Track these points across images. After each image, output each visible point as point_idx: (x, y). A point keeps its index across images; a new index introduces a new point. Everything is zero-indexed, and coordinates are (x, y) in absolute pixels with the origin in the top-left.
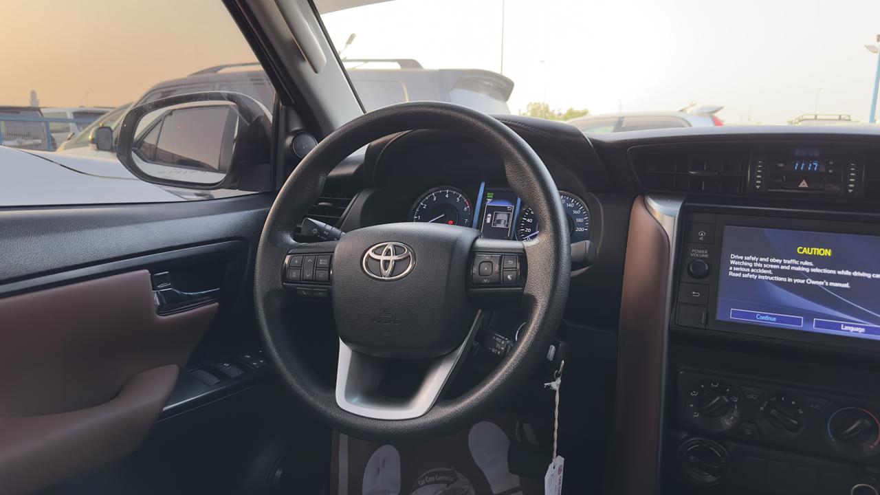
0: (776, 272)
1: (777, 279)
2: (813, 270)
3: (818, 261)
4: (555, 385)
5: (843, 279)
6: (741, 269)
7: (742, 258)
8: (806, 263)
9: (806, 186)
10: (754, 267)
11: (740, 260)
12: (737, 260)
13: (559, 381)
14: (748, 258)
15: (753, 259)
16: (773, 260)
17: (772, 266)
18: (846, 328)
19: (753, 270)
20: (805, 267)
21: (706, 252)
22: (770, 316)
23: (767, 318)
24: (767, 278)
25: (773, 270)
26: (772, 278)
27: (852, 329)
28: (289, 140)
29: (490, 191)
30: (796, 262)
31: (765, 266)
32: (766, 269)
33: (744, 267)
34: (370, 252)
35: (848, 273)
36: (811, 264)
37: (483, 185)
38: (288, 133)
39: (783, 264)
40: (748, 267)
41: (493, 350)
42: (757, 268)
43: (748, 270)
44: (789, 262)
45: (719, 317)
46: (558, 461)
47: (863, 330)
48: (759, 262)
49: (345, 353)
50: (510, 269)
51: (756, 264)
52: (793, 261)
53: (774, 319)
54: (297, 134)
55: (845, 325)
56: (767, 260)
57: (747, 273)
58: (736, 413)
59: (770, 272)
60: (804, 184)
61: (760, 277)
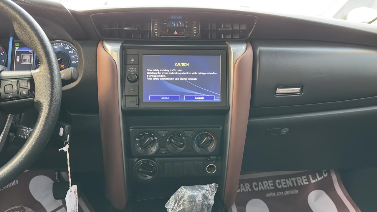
0: (168, 76)
1: (168, 79)
2: (182, 73)
3: (184, 69)
4: (66, 149)
5: (194, 76)
6: (152, 76)
7: (152, 70)
8: (179, 70)
9: (177, 34)
10: (157, 75)
11: (151, 72)
13: (67, 146)
14: (155, 70)
15: (157, 70)
16: (166, 70)
17: (165, 73)
20: (179, 72)
21: (135, 69)
22: (166, 97)
23: (165, 98)
24: (163, 79)
25: (166, 75)
26: (166, 79)
27: (199, 98)
30: (175, 71)
31: (162, 73)
32: (163, 75)
33: (153, 75)
35: (196, 73)
36: (181, 71)
37: (11, 39)
39: (170, 72)
40: (155, 75)
41: (22, 136)
42: (159, 75)
44: (172, 71)
45: (144, 100)
47: (203, 98)
48: (159, 72)
50: (24, 88)
53: (168, 98)
55: (197, 97)
56: (163, 70)
57: (154, 77)
58: (157, 144)
59: (165, 76)
60: (176, 33)
61: (160, 79)
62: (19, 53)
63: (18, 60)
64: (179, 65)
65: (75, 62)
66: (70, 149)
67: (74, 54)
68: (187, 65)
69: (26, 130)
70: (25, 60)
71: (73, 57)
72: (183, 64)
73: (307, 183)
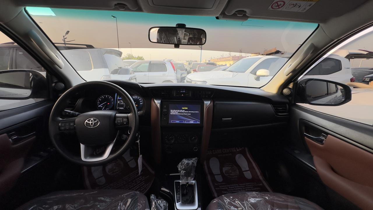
0: (179, 113)
1: (179, 114)
3: (186, 110)
4: (138, 141)
5: (190, 113)
12: (172, 111)
13: (139, 140)
15: (175, 110)
16: (178, 110)
20: (183, 111)
21: (166, 110)
22: (178, 121)
25: (178, 112)
27: (191, 122)
28: (54, 85)
29: (118, 95)
34: (86, 121)
35: (190, 112)
37: (116, 94)
38: (53, 83)
41: (123, 139)
45: (169, 122)
46: (141, 156)
47: (193, 122)
49: (82, 146)
50: (125, 122)
52: (182, 110)
54: (56, 83)
57: (174, 113)
58: (174, 139)
60: (182, 95)
61: (176, 114)
62: (119, 100)
63: (119, 102)
64: (183, 108)
65: (142, 104)
66: (140, 142)
67: (141, 100)
68: (187, 108)
69: (125, 136)
70: (121, 103)
71: (141, 101)
72: (185, 108)
73: (235, 151)
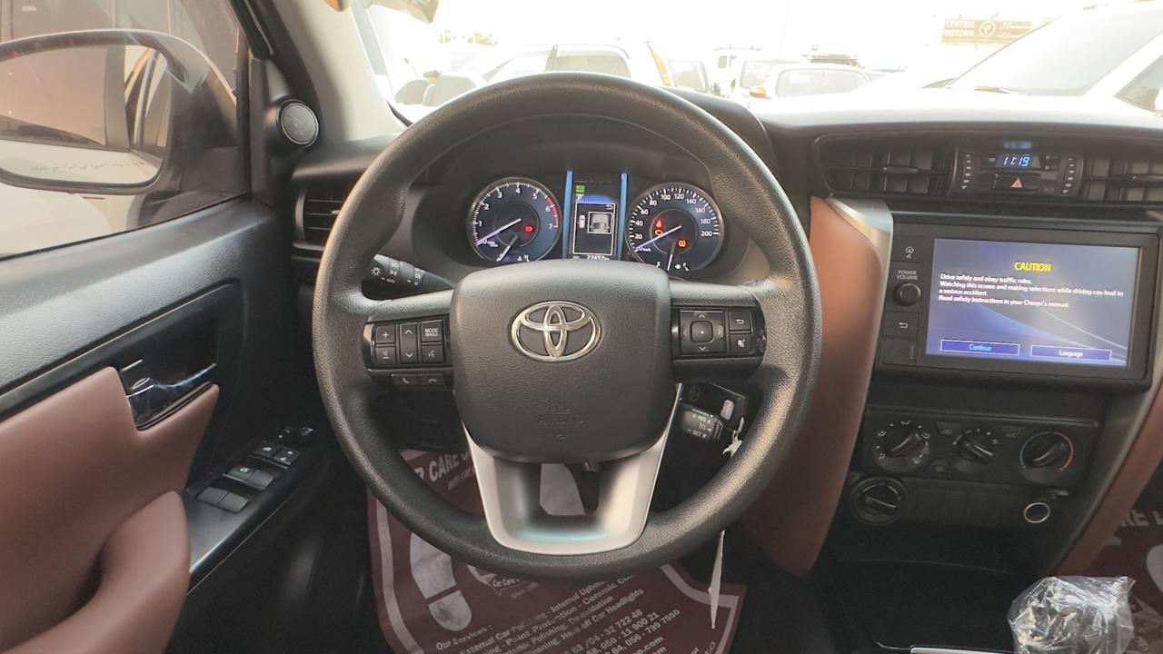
0: (991, 294)
1: (993, 301)
2: (1031, 289)
3: (1037, 278)
5: (1063, 298)
6: (952, 292)
7: (953, 277)
8: (1024, 281)
9: (1020, 186)
10: (967, 289)
11: (952, 281)
12: (948, 281)
14: (959, 278)
15: (966, 278)
16: (989, 279)
17: (986, 287)
18: (1065, 354)
19: (966, 293)
20: (1024, 285)
21: (915, 272)
22: (984, 345)
23: (981, 348)
24: (981, 300)
25: (989, 291)
26: (987, 301)
27: (1070, 354)
29: (579, 184)
30: (1013, 281)
31: (980, 286)
32: (980, 290)
33: (955, 289)
34: (521, 318)
35: (1067, 291)
36: (1029, 282)
37: (570, 175)
39: (999, 284)
40: (959, 289)
41: (696, 433)
42: (971, 289)
43: (960, 292)
44: (1006, 280)
45: (928, 352)
47: (1081, 354)
48: (972, 282)
49: (481, 456)
50: (740, 332)
51: (969, 285)
52: (1010, 280)
53: (989, 349)
55: (1063, 350)
56: (981, 279)
57: (958, 296)
58: (926, 451)
59: (985, 293)
60: (1018, 184)
61: (974, 300)
62: (583, 209)
65: (709, 234)
67: (707, 215)
68: (1047, 268)
70: (597, 225)
71: (705, 222)
72: (1037, 267)
